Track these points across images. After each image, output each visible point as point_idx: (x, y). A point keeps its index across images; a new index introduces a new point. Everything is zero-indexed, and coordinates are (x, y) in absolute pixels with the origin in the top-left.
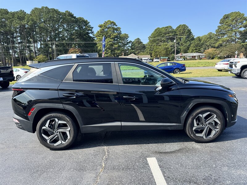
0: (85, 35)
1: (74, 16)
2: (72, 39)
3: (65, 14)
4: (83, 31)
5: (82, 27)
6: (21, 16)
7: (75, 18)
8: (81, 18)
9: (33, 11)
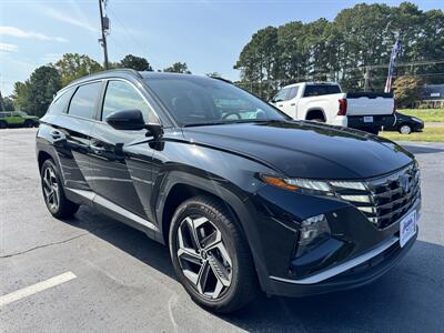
0: (438, 46)
1: (419, 9)
2: (406, 59)
3: (398, 10)
4: (435, 40)
5: (434, 31)
6: (319, 27)
7: (419, 13)
8: (433, 12)
9: (340, 17)
